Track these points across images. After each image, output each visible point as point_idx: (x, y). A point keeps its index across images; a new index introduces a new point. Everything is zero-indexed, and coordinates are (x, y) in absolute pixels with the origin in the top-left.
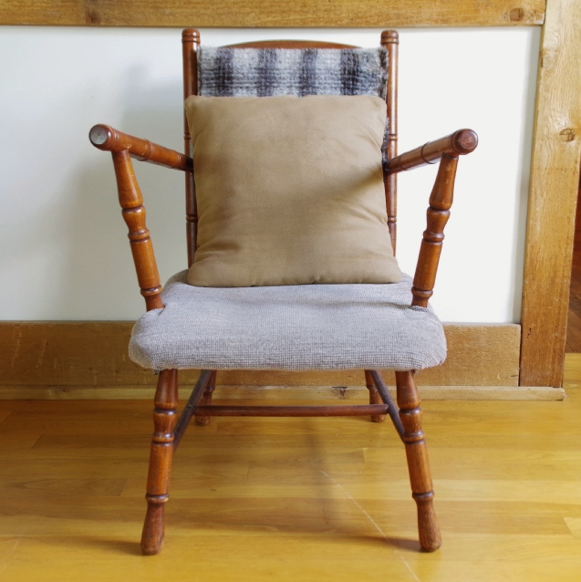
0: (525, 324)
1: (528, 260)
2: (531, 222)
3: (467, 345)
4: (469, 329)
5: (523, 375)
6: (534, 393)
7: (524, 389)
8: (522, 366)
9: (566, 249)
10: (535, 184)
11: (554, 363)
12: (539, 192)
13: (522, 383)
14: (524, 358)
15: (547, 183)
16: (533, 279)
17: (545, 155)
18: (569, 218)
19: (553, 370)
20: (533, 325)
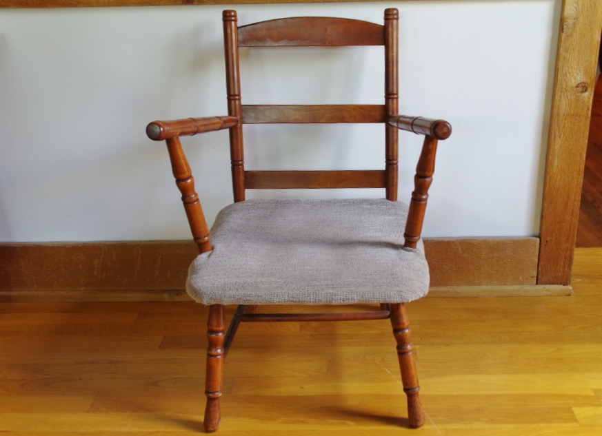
0: (542, 238)
1: (547, 188)
2: (550, 158)
3: (496, 255)
4: (498, 242)
5: (540, 276)
6: (548, 290)
7: (541, 287)
8: (540, 270)
9: (578, 178)
10: (555, 127)
11: (564, 267)
12: (557, 134)
13: (539, 282)
14: (541, 263)
15: (564, 127)
16: (551, 202)
17: (563, 105)
18: (581, 154)
19: (564, 272)
20: (549, 239)
